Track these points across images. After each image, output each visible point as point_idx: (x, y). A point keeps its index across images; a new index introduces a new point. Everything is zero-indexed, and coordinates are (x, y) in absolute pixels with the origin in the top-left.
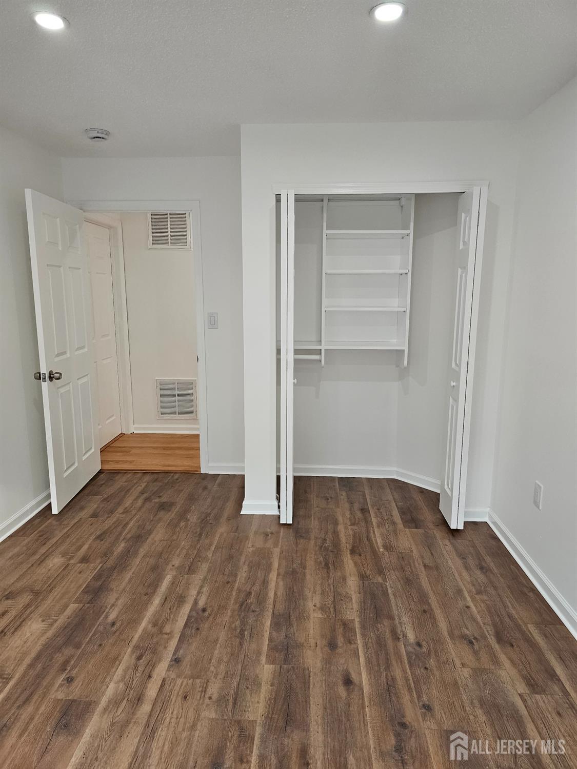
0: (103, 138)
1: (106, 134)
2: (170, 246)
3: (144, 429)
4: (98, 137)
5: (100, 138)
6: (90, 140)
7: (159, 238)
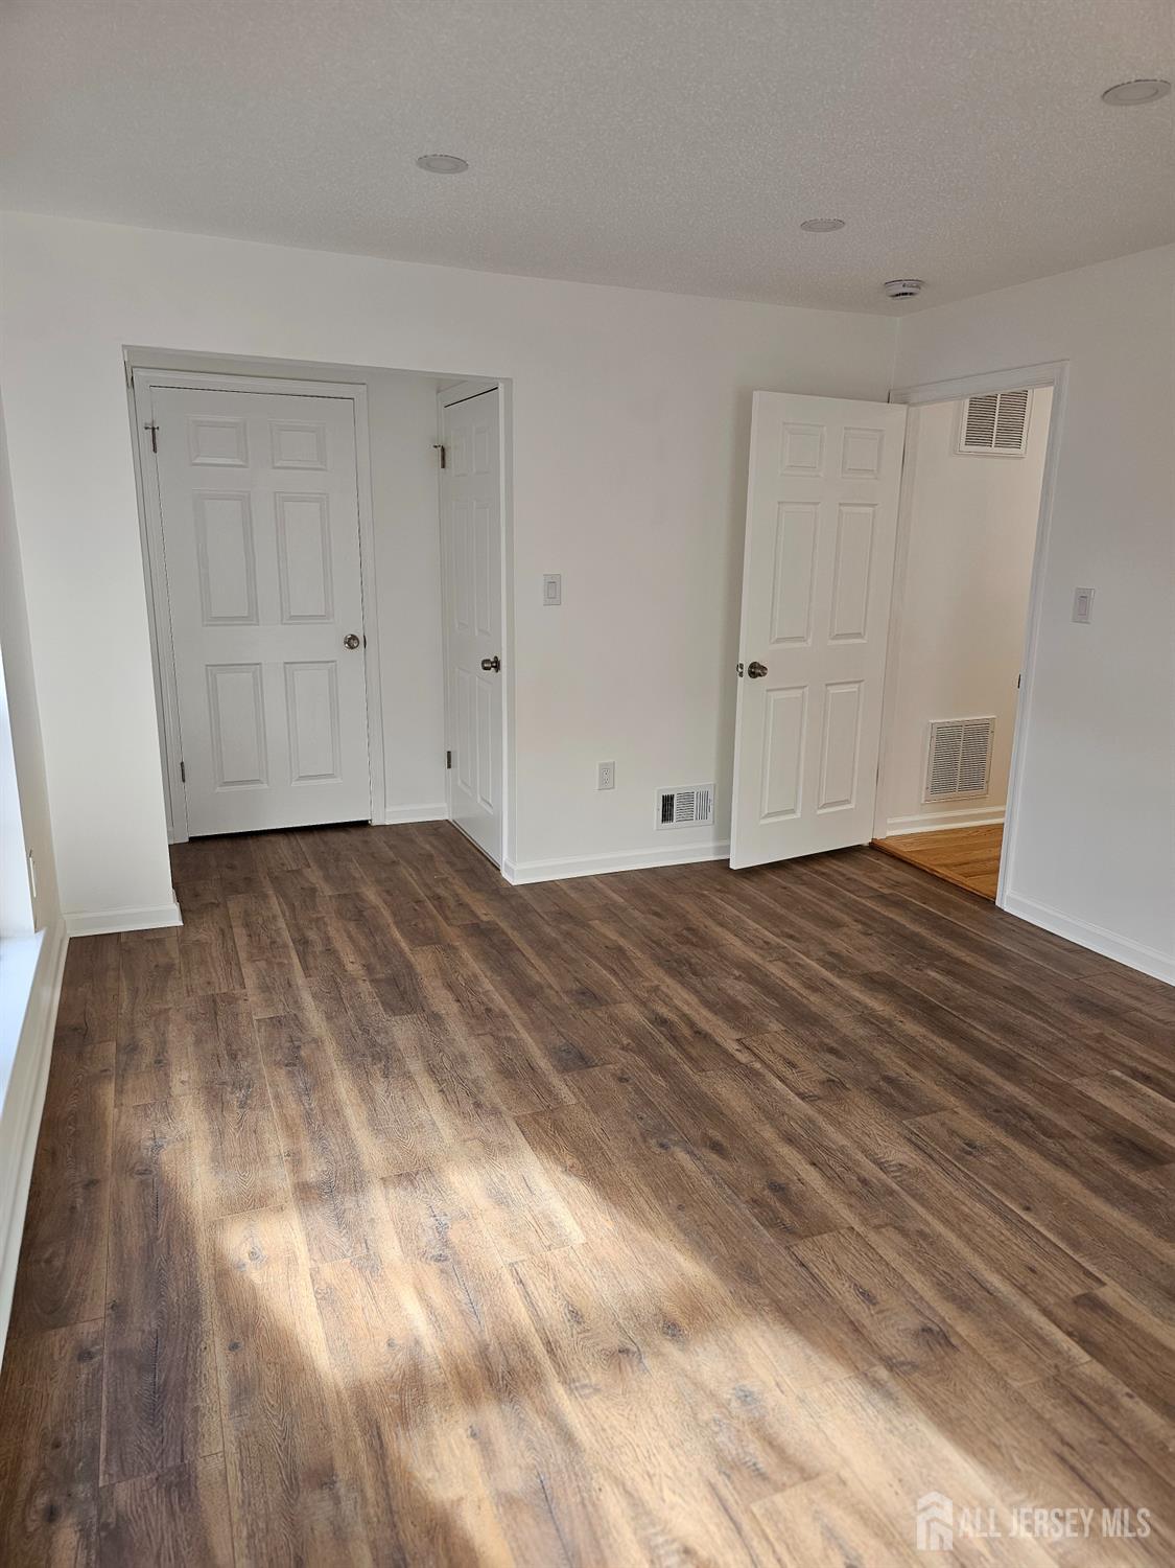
0: (911, 294)
1: (917, 287)
2: (994, 449)
3: (912, 824)
4: (903, 294)
5: (906, 294)
6: (890, 298)
7: (978, 433)
